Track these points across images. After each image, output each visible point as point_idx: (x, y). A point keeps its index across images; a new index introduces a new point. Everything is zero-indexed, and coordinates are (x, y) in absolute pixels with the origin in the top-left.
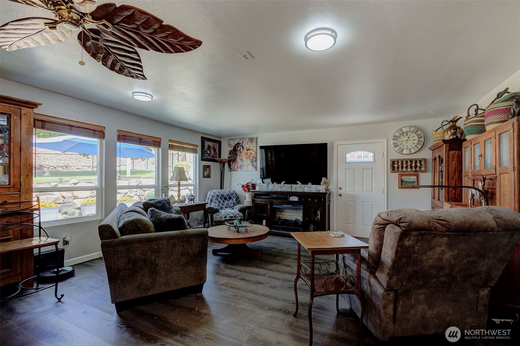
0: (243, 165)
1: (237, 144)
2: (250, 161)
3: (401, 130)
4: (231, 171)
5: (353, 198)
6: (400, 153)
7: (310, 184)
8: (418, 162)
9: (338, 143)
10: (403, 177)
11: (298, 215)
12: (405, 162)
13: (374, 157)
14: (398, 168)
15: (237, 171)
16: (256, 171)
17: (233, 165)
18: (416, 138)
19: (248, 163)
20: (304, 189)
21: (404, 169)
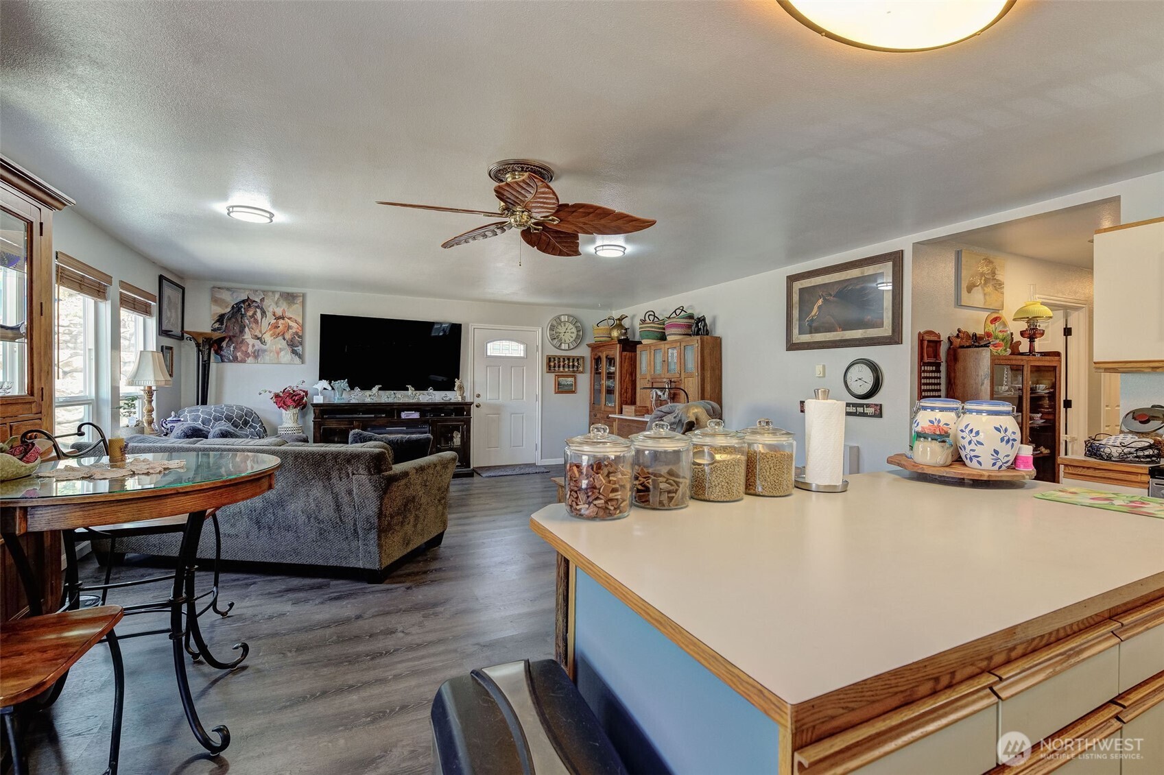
0: (265, 351)
1: (244, 302)
2: (284, 343)
3: (559, 317)
4: (223, 361)
5: (497, 409)
6: (557, 348)
7: (431, 390)
8: (576, 360)
9: (476, 325)
10: (561, 379)
12: (562, 360)
13: (526, 351)
14: (554, 367)
15: (243, 361)
17: (228, 350)
18: (574, 330)
19: (280, 347)
20: (419, 399)
21: (561, 369)
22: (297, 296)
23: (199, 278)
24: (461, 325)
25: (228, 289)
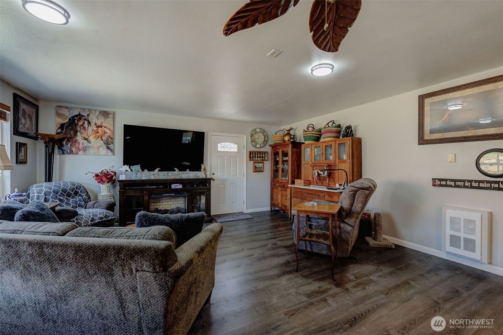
0: (90, 147)
1: (76, 116)
2: (102, 142)
3: (255, 130)
4: (63, 153)
5: (223, 182)
6: (254, 147)
7: (188, 171)
8: (264, 153)
10: (256, 164)
12: (256, 153)
13: (239, 148)
14: (253, 157)
16: (113, 155)
17: (67, 147)
18: (263, 137)
19: (99, 144)
20: (181, 176)
21: (256, 159)
22: (110, 114)
23: (48, 100)
24: (204, 133)
25: (67, 108)
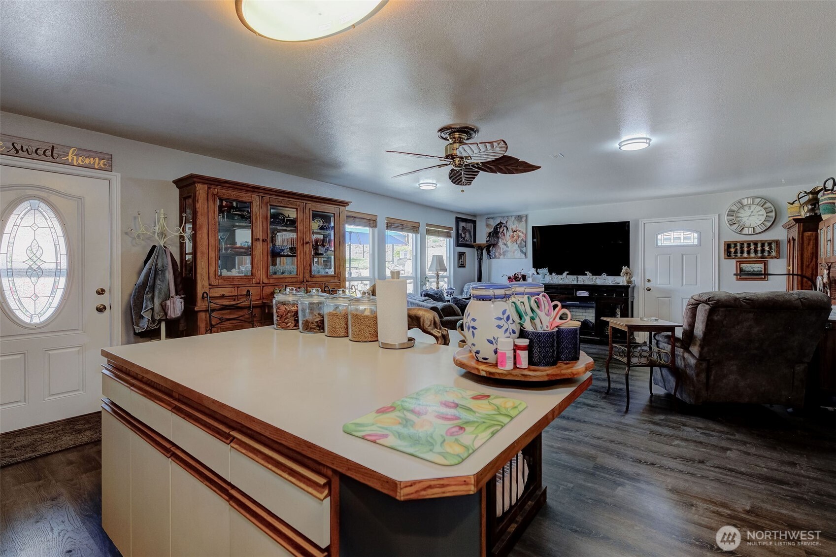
0: (508, 251)
1: (498, 224)
2: (517, 246)
3: (740, 202)
4: (490, 258)
5: (668, 294)
6: (739, 234)
7: (604, 276)
8: (766, 244)
9: (646, 221)
10: (744, 265)
11: (587, 314)
12: (745, 245)
13: (700, 239)
14: (736, 252)
15: (499, 258)
16: (526, 258)
17: (493, 251)
18: (764, 212)
19: (515, 248)
20: (595, 281)
21: (745, 255)
22: (523, 217)
23: (481, 215)
24: (629, 222)
25: (492, 218)
